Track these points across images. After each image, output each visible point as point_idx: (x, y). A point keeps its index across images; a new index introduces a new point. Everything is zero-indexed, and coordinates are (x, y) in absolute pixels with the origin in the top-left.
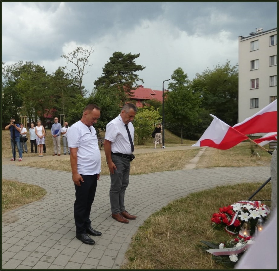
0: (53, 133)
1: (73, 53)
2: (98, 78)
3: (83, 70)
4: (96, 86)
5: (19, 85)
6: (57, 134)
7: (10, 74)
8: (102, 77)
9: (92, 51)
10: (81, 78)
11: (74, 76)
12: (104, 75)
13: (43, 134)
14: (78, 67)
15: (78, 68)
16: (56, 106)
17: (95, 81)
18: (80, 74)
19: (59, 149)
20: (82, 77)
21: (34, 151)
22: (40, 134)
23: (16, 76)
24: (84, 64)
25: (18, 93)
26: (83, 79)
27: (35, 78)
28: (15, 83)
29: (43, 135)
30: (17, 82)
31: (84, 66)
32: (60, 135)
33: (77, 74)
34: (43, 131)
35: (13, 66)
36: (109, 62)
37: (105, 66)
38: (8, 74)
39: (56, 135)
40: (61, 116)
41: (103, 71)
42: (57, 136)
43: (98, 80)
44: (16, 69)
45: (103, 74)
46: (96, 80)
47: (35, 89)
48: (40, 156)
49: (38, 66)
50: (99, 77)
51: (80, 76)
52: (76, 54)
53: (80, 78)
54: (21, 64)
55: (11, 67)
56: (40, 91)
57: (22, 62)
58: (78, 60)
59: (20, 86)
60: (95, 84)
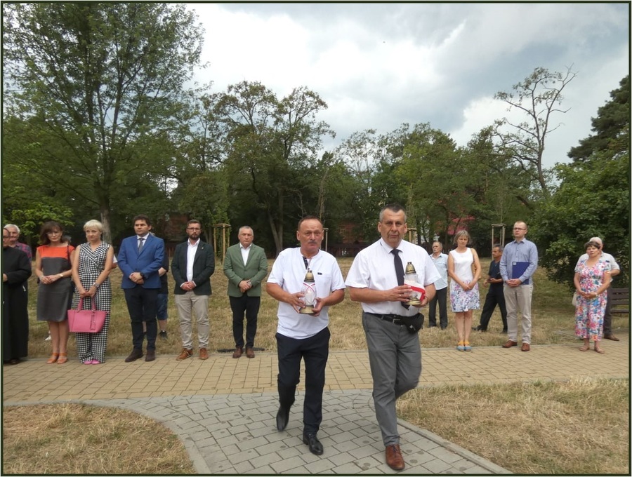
0: (508, 272)
1: (523, 84)
2: (580, 141)
3: (546, 124)
4: (575, 160)
5: (401, 169)
6: (522, 278)
7: (384, 152)
8: (591, 138)
9: (571, 75)
10: (541, 142)
11: (524, 140)
12: (596, 134)
13: (474, 276)
14: (534, 116)
15: (534, 119)
16: (477, 208)
17: (573, 148)
18: (538, 132)
19: (526, 329)
20: (543, 138)
21: (438, 321)
22: (465, 275)
23: (396, 155)
24: (549, 109)
25: (398, 185)
26: (545, 143)
27: (432, 154)
28: (392, 167)
29: (475, 280)
30: (396, 165)
31: (549, 112)
32: (531, 279)
33: (532, 131)
34: (474, 266)
35: (389, 136)
36: (610, 102)
37: (598, 113)
38: (380, 150)
39: (517, 280)
40: (495, 228)
41: (593, 125)
42: (522, 283)
43: (580, 145)
44: (396, 141)
45: (594, 130)
46: (575, 147)
47: (432, 176)
48: (462, 347)
49: (439, 133)
50: (582, 139)
51: (538, 137)
52: (532, 86)
53: (539, 142)
54: (405, 130)
55: (386, 137)
56: (442, 179)
57: (408, 125)
58: (535, 101)
59: (403, 172)
60: (570, 155)
